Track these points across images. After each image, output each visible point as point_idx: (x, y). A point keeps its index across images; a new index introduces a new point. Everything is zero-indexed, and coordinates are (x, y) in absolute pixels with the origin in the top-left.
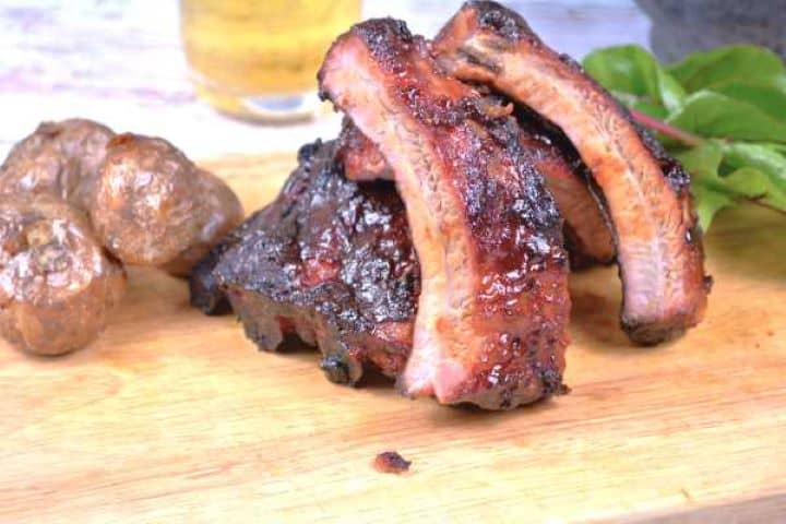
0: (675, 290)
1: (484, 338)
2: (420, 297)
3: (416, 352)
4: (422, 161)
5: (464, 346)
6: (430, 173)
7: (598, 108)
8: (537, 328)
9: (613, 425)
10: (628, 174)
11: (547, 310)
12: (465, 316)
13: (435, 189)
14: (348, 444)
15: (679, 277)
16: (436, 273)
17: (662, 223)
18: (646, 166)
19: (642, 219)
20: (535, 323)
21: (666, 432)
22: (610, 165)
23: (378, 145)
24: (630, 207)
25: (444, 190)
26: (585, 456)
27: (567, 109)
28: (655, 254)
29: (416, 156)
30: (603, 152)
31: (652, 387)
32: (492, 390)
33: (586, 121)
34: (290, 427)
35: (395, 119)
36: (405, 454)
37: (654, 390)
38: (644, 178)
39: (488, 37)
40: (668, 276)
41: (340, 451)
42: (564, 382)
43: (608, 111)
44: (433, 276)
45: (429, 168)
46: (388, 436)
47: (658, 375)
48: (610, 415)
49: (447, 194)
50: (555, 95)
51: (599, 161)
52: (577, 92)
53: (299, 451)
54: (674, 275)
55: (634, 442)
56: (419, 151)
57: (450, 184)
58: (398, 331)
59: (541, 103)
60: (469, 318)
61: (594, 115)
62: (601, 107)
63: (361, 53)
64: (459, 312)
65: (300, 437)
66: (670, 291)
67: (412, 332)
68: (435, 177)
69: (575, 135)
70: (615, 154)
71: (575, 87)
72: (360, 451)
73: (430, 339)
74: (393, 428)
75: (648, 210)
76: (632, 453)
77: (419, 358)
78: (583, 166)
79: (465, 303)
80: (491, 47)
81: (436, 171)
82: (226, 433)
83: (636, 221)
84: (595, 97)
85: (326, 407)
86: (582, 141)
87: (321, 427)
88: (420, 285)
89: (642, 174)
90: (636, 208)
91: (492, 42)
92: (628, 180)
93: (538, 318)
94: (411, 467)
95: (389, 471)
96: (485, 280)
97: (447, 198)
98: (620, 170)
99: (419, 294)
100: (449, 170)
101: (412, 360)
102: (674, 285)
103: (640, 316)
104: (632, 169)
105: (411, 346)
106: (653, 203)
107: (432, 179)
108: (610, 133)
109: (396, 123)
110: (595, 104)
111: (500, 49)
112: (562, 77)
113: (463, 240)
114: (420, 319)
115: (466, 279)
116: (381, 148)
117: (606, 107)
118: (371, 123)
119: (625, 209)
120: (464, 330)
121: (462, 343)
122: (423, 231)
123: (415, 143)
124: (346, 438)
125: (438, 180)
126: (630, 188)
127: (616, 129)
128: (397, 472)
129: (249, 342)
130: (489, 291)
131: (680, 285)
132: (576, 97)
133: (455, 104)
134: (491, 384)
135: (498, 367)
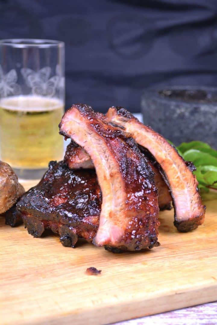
0: (195, 208)
1: (129, 219)
2: (102, 205)
3: (101, 227)
4: (102, 150)
5: (121, 222)
6: (105, 155)
7: (161, 142)
8: (148, 216)
9: (179, 257)
10: (174, 166)
11: (152, 210)
12: (121, 209)
13: (107, 160)
14: (73, 267)
15: (196, 203)
16: (109, 194)
17: (188, 183)
18: (180, 163)
19: (180, 182)
20: (148, 214)
21: (200, 258)
22: (167, 162)
23: (84, 147)
24: (176, 177)
25: (111, 160)
26: (170, 267)
27: (150, 142)
28: (186, 195)
29: (99, 149)
30: (164, 158)
31: (190, 245)
32: (132, 241)
33: (157, 147)
34: (49, 261)
35: (91, 136)
36: (98, 269)
37: (190, 246)
38: (180, 166)
39: (121, 117)
40: (191, 202)
41: (70, 269)
42: (158, 241)
43: (165, 143)
44: (107, 195)
45: (105, 153)
46: (90, 263)
47: (192, 241)
48: (177, 254)
49: (112, 161)
50: (146, 137)
51: (163, 161)
52: (153, 137)
53: (53, 270)
54: (194, 202)
55: (188, 262)
56: (100, 147)
57: (114, 158)
58: (93, 219)
59: (140, 141)
60: (123, 211)
61: (160, 145)
62: (162, 142)
63: (77, 114)
64: (118, 208)
65: (54, 264)
66: (193, 208)
67: (99, 219)
68: (107, 156)
69: (154, 152)
70: (169, 158)
71: (153, 135)
72: (79, 268)
73: (107, 221)
74: (91, 261)
75: (182, 179)
76: (188, 266)
77: (102, 229)
78: (157, 163)
79: (121, 204)
80: (122, 121)
81: (108, 153)
82: (22, 264)
83: (178, 182)
84: (160, 138)
85: (63, 255)
86: (156, 154)
87: (62, 261)
88: (102, 200)
89: (179, 165)
90: (178, 177)
91: (122, 119)
92: (174, 168)
93: (148, 212)
94: (101, 272)
95: (92, 274)
96: (129, 195)
97: (113, 163)
98: (171, 164)
99: (102, 203)
100: (113, 153)
101: (99, 231)
102: (194, 206)
103: (183, 218)
104: (175, 163)
105: (98, 225)
106: (184, 175)
107: (106, 157)
108: (166, 151)
109: (91, 137)
110: (160, 141)
111: (125, 121)
112: (147, 131)
113: (119, 179)
114: (102, 214)
115: (121, 194)
116: (85, 148)
117: (164, 142)
118: (81, 140)
119: (174, 178)
120: (121, 216)
121: (120, 221)
122: (103, 178)
123: (99, 144)
124: (72, 264)
125: (108, 157)
126: (175, 170)
127: (168, 150)
128: (96, 275)
129: (30, 235)
130: (130, 199)
131: (196, 205)
132: (153, 138)
133: (113, 131)
134: (132, 238)
135: (134, 232)
